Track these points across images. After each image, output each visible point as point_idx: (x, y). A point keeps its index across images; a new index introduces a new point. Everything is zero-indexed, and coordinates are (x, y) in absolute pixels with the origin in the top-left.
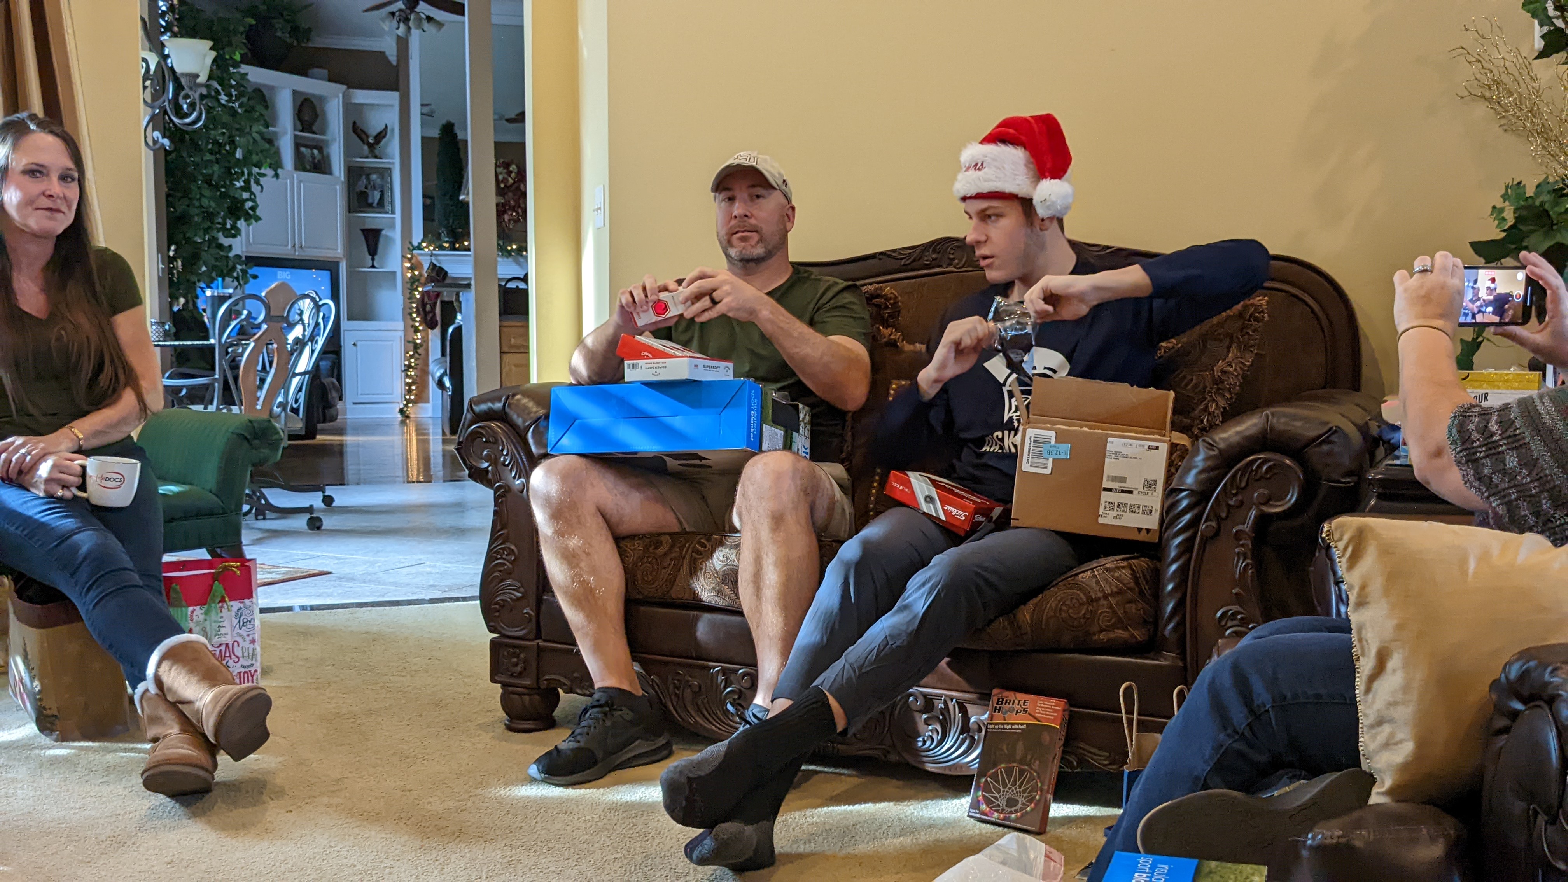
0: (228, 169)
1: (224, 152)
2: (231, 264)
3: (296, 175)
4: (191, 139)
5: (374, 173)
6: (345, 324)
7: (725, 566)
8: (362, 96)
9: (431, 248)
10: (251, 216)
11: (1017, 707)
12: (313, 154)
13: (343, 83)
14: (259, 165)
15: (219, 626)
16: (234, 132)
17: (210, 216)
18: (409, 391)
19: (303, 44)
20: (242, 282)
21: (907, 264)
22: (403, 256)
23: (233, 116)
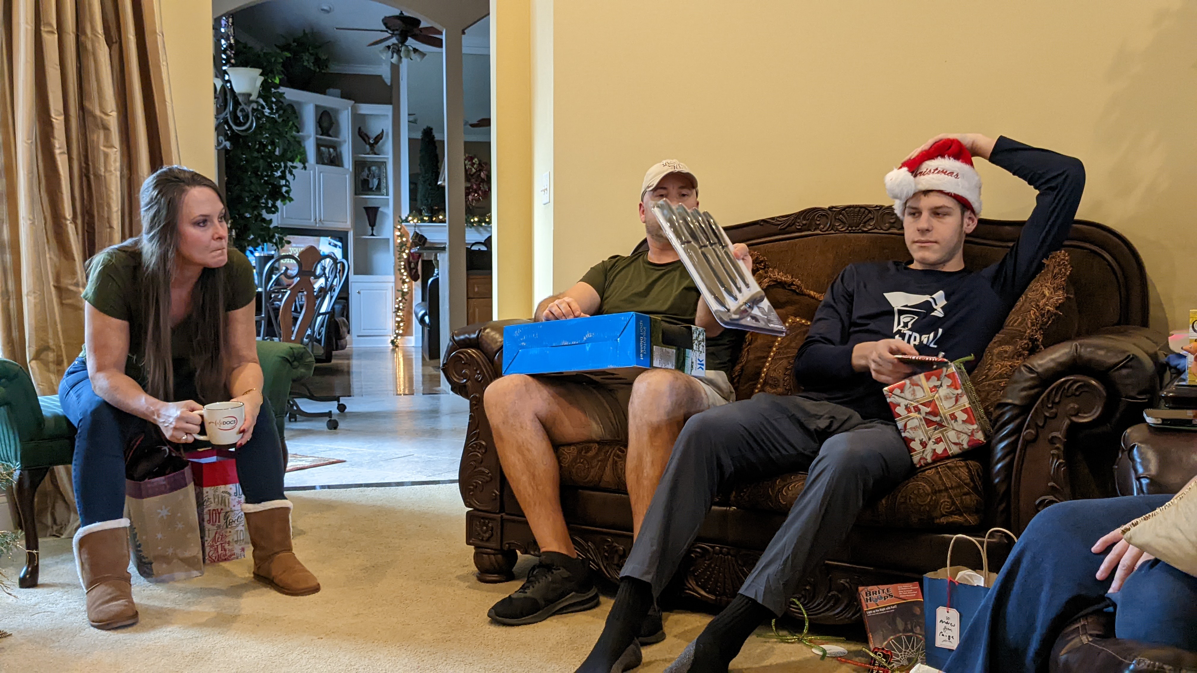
0: (270, 164)
1: (267, 150)
2: (271, 234)
3: (318, 167)
4: (244, 142)
5: (374, 166)
6: (352, 277)
8: (365, 109)
9: (415, 221)
10: (286, 198)
11: (882, 594)
12: (329, 151)
13: (352, 100)
14: (291, 160)
16: (274, 136)
17: (257, 198)
18: (398, 327)
19: (323, 71)
20: (279, 246)
21: (784, 229)
22: (395, 227)
23: (274, 124)
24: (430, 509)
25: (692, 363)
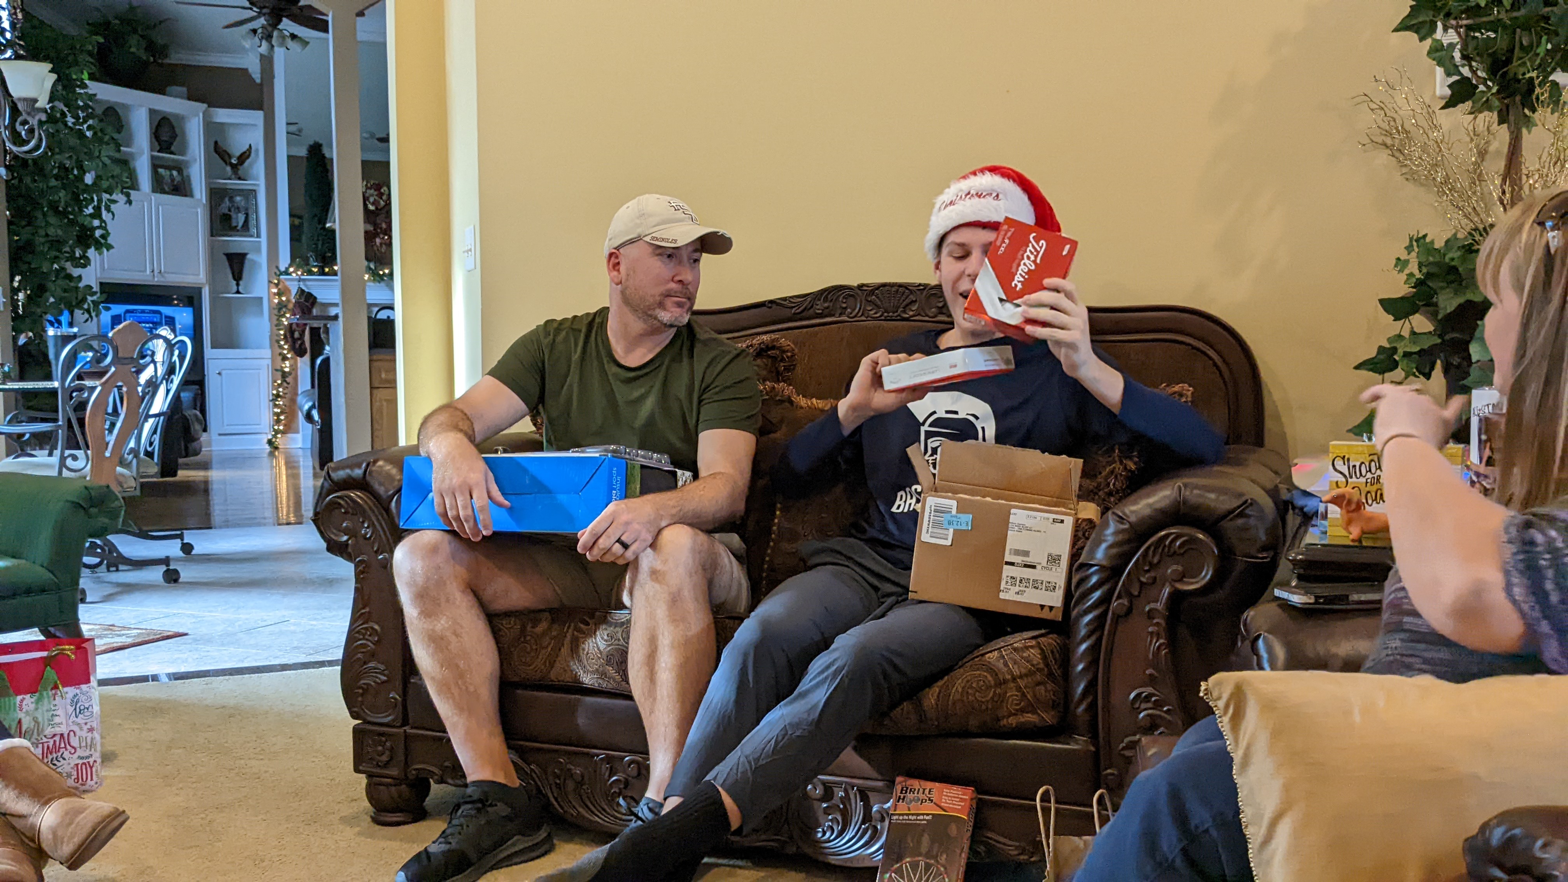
0: (76, 196)
1: (71, 177)
2: (81, 295)
3: (155, 198)
4: (35, 166)
5: (239, 195)
6: (208, 354)
7: (609, 645)
8: (224, 116)
9: (300, 273)
10: (102, 244)
11: (921, 796)
12: (172, 175)
13: (203, 102)
14: (109, 191)
15: (53, 715)
16: (82, 156)
17: (56, 245)
18: (278, 422)
19: (160, 61)
20: (93, 314)
21: (803, 313)
22: (270, 283)
23: (79, 138)
24: (308, 708)
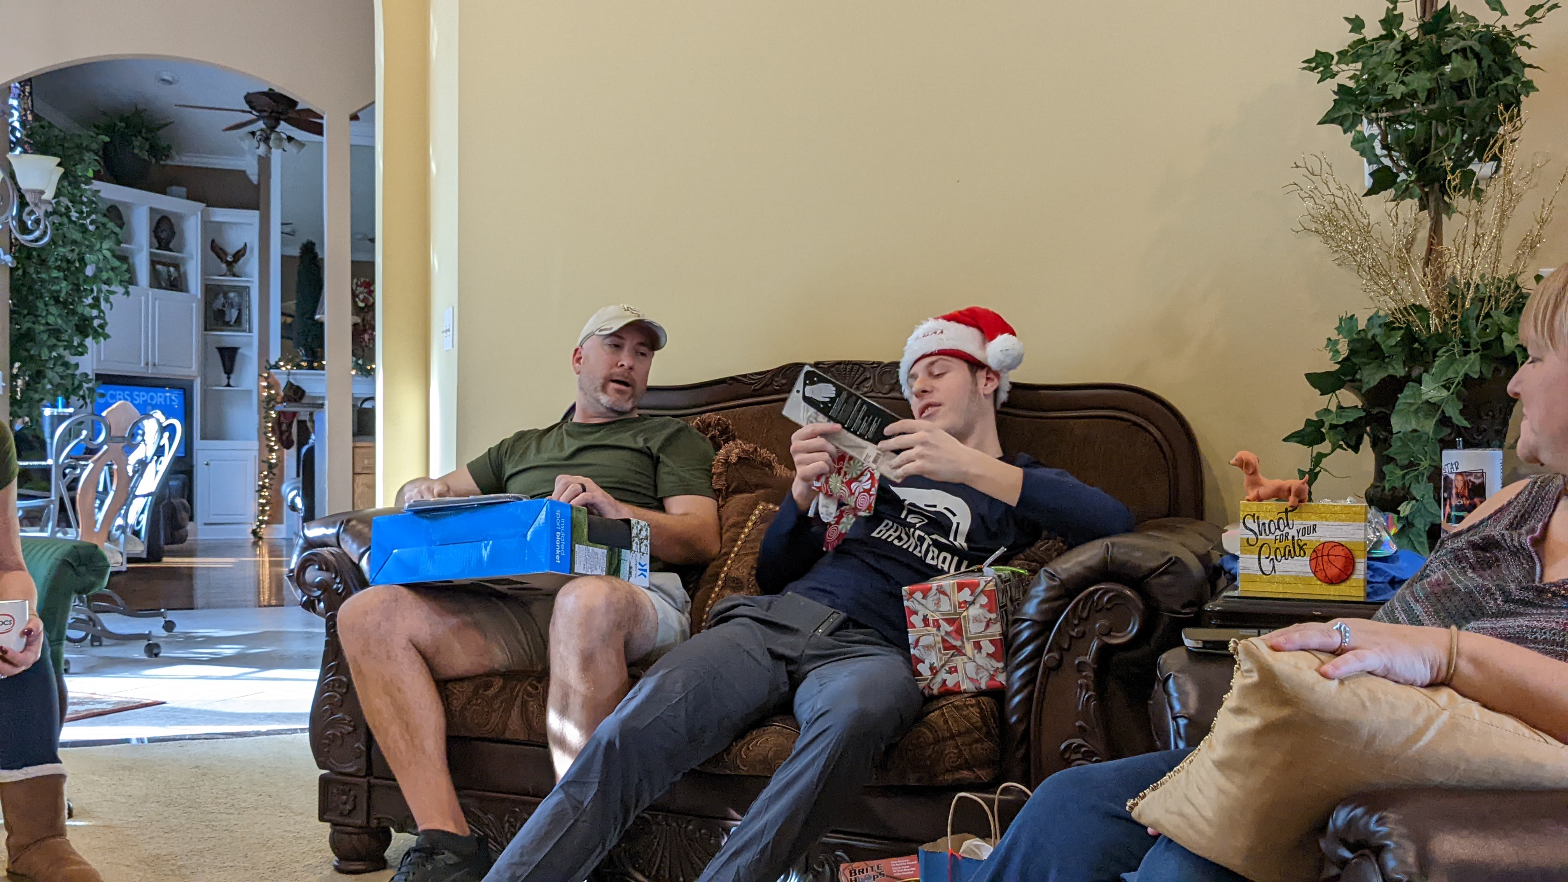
0: (77, 286)
1: (72, 268)
2: (77, 382)
3: (152, 292)
4: (39, 255)
5: (233, 291)
6: (198, 443)
8: (222, 215)
9: (289, 367)
10: (99, 333)
12: (169, 271)
13: (203, 202)
14: (108, 282)
16: (84, 249)
17: (56, 333)
18: (263, 512)
19: (162, 162)
20: (88, 401)
21: (757, 390)
22: (260, 375)
23: (83, 232)
25: (631, 568)
